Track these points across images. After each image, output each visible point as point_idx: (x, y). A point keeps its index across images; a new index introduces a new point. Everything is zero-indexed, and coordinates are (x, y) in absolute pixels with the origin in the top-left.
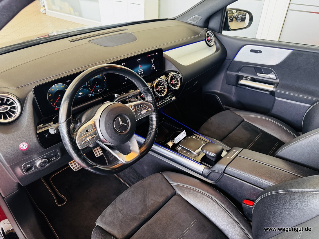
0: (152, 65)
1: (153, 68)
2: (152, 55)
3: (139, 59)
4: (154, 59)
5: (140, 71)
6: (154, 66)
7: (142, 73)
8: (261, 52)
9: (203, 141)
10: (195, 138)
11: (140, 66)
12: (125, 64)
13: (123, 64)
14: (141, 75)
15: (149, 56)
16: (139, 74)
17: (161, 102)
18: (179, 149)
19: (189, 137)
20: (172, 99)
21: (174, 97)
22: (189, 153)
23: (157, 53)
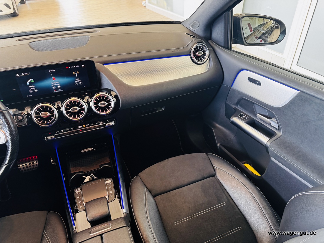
0: (76, 79)
1: (78, 82)
2: (75, 67)
3: (52, 71)
4: (78, 72)
5: (55, 85)
6: (80, 81)
7: (59, 87)
8: (259, 84)
9: (112, 192)
10: (110, 183)
11: (54, 79)
12: (27, 74)
13: (24, 74)
14: (57, 88)
15: (70, 67)
16: (54, 87)
17: (87, 126)
18: (76, 192)
19: (101, 180)
20: (105, 124)
21: (112, 122)
22: (79, 202)
23: (83, 66)
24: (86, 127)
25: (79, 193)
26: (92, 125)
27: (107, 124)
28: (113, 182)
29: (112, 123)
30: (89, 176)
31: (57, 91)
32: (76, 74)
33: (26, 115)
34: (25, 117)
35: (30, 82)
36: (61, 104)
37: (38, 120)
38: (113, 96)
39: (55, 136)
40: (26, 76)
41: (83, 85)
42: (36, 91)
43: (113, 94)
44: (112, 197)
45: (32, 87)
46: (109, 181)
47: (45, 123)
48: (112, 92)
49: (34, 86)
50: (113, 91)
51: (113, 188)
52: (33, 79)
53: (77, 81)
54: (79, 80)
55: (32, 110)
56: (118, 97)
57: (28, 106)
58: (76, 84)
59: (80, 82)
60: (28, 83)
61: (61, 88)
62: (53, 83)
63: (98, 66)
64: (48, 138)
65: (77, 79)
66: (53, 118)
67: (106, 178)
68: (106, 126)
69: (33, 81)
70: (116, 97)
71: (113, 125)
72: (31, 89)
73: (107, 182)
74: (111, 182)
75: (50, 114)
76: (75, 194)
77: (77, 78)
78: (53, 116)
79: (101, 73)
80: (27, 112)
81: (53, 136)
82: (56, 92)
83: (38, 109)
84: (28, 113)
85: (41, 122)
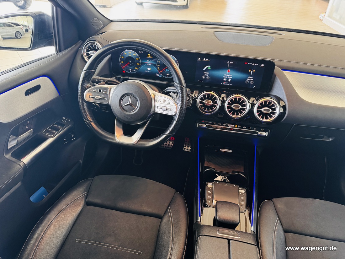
2: (253, 64)
3: (230, 62)
5: (227, 77)
7: (230, 80)
9: (244, 203)
10: (243, 193)
11: (229, 71)
12: (208, 60)
13: (205, 60)
14: (227, 81)
15: (248, 64)
16: (225, 79)
17: (239, 127)
18: (208, 186)
19: (235, 186)
20: (258, 132)
21: (266, 132)
22: (209, 197)
23: (263, 65)
24: (237, 127)
25: (210, 187)
26: (244, 128)
27: (260, 133)
28: (246, 194)
29: (266, 134)
30: (222, 176)
31: (226, 84)
32: (252, 72)
33: (193, 97)
34: (191, 99)
35: (207, 68)
36: (227, 97)
37: (200, 105)
38: (281, 105)
39: (207, 125)
40: (207, 61)
41: (253, 85)
42: (208, 78)
43: (282, 104)
44: (242, 208)
45: (206, 74)
46: (242, 191)
47: (206, 110)
48: (281, 101)
49: (208, 73)
50: (283, 101)
51: (245, 200)
52: (210, 66)
53: (249, 79)
54: (251, 79)
55: (199, 94)
56: (286, 107)
57: (196, 90)
58: (247, 82)
59: (251, 81)
60: (205, 69)
61: (230, 82)
62: (226, 75)
63: (277, 70)
64: (200, 125)
65: (250, 78)
66: (214, 108)
67: (240, 187)
68: (258, 134)
69: (209, 68)
70: (284, 107)
71: (265, 135)
72: (205, 75)
73: (240, 191)
74: (245, 193)
75: (213, 104)
76: (206, 187)
77: (250, 76)
78: (215, 106)
79: (277, 77)
80: (195, 95)
81: (206, 125)
82: (224, 84)
83: (204, 96)
84: (195, 97)
85: (202, 108)
